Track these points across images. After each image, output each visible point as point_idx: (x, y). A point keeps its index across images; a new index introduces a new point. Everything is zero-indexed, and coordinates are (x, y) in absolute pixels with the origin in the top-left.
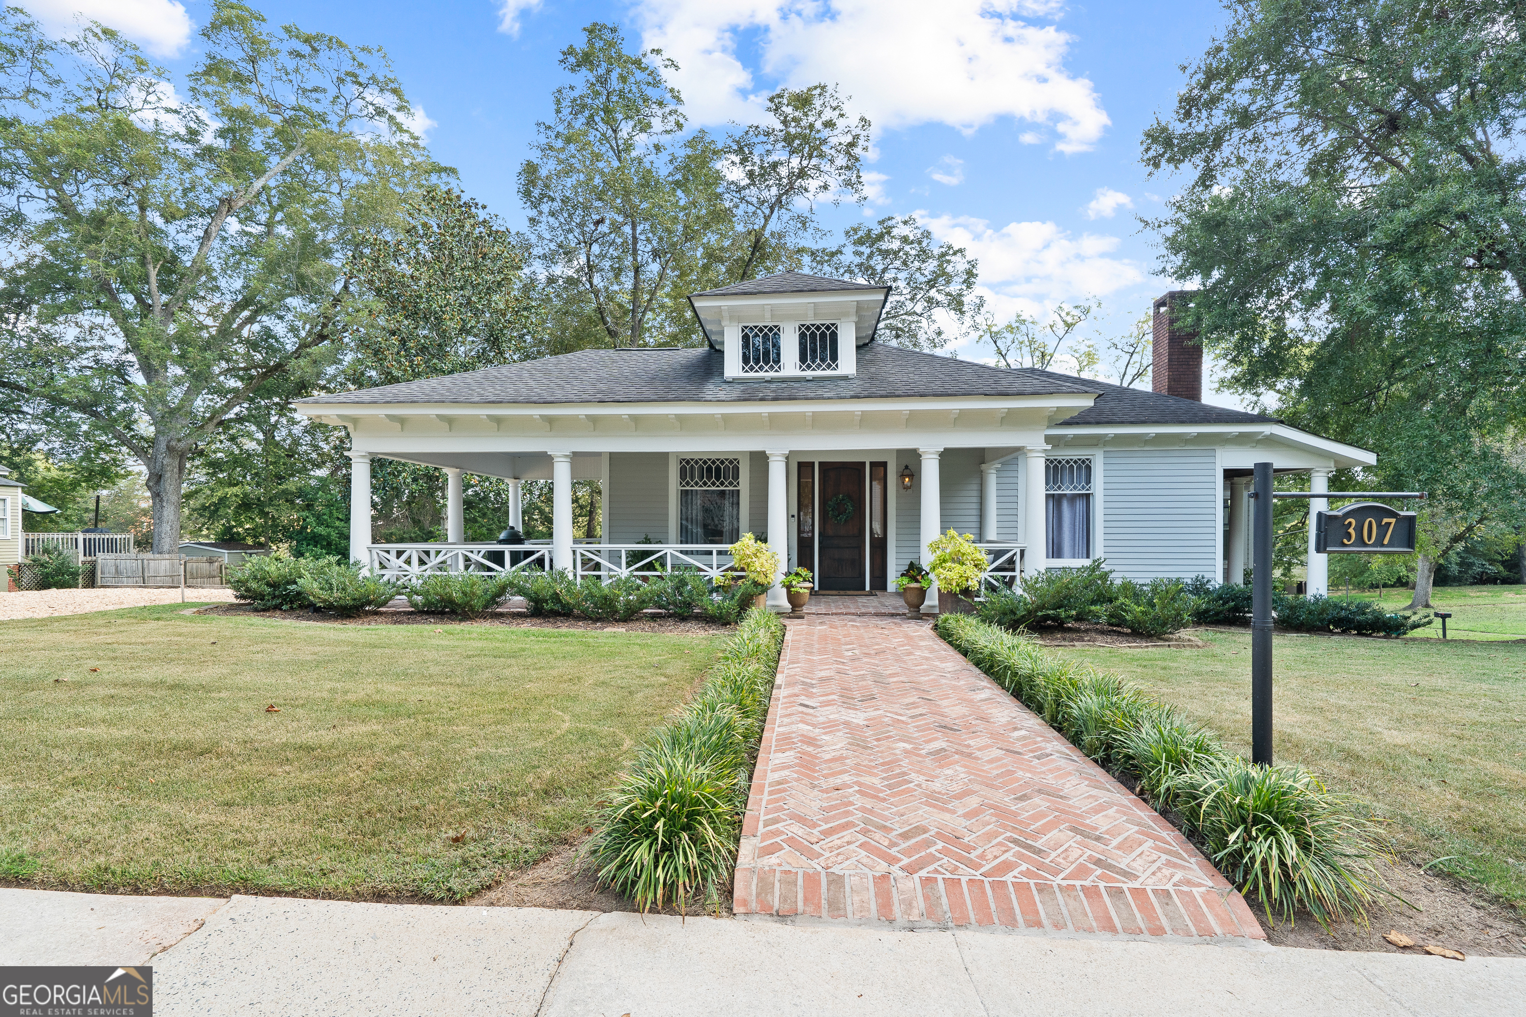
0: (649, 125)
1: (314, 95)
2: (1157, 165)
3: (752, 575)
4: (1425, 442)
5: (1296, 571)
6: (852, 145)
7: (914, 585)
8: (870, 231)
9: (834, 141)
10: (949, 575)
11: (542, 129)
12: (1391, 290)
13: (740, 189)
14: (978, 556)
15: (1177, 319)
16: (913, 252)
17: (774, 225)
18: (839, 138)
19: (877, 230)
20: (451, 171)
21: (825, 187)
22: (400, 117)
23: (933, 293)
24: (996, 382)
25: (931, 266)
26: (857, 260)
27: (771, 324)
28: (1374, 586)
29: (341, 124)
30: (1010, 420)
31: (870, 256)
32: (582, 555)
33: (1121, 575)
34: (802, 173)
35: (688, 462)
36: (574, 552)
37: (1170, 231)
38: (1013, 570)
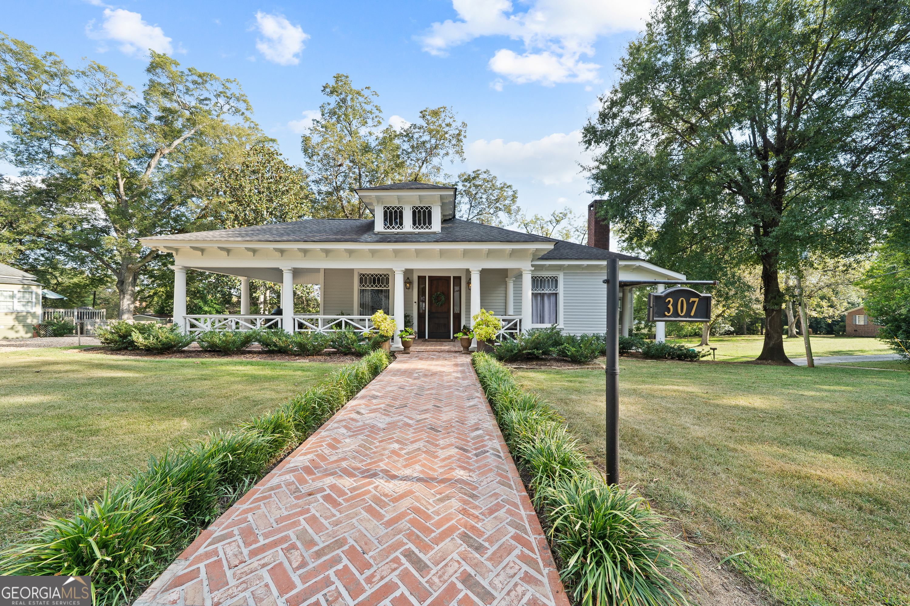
0: (366, 123)
1: (205, 102)
2: (590, 144)
3: (381, 332)
4: (707, 270)
5: (653, 329)
6: (459, 135)
7: (465, 337)
8: (469, 175)
9: (451, 132)
10: (481, 332)
11: (315, 123)
12: (692, 198)
13: (408, 153)
14: (496, 322)
15: (598, 212)
16: (489, 186)
17: (424, 170)
18: (453, 131)
19: (473, 175)
20: (273, 141)
21: (447, 154)
22: (247, 113)
23: (498, 205)
24: (507, 236)
25: (496, 193)
26: (464, 189)
27: (398, 206)
28: (685, 336)
29: (218, 116)
30: (513, 254)
31: (470, 187)
32: (298, 321)
33: (567, 332)
34: (436, 147)
35: (364, 275)
36: (294, 319)
37: (595, 171)
38: (516, 329)
